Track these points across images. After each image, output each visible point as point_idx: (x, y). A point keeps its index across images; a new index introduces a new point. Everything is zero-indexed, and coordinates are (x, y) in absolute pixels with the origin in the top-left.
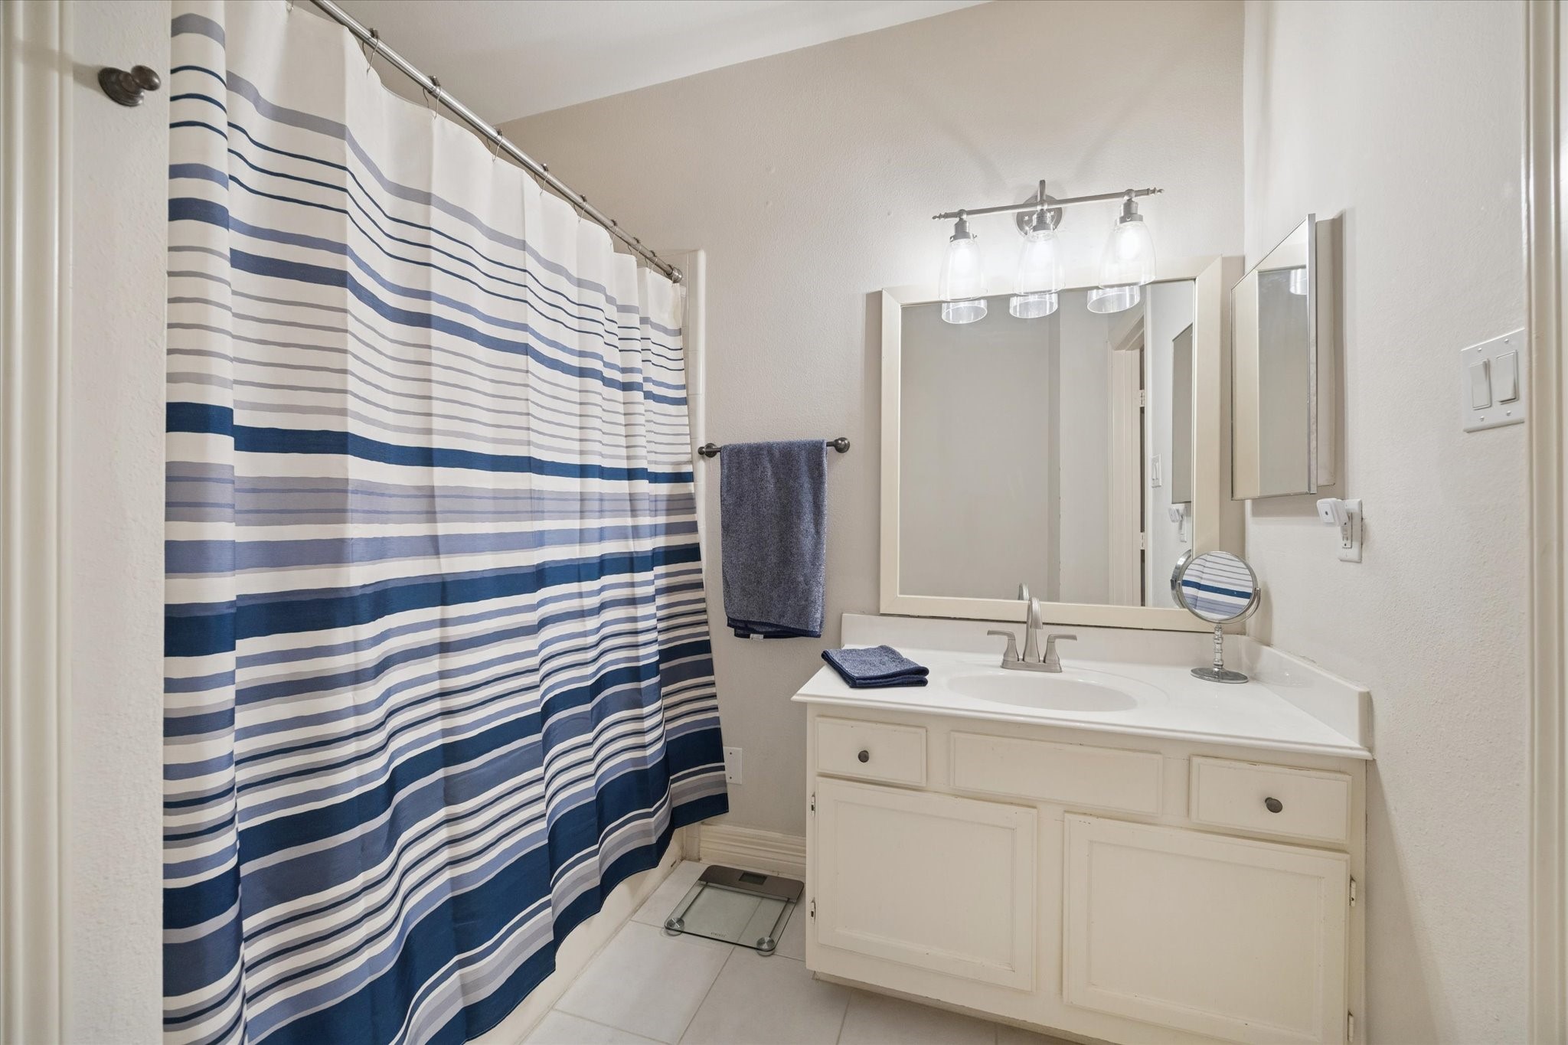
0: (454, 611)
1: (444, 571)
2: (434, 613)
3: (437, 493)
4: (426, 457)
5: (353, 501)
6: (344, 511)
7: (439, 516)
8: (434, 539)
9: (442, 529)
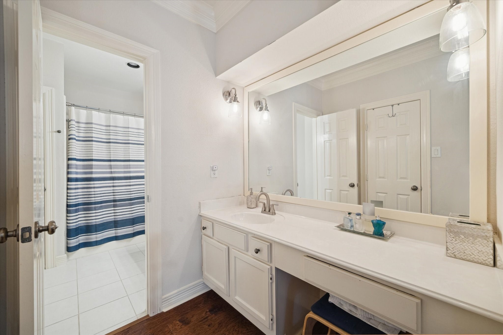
0: (115, 181)
1: (113, 176)
2: (112, 181)
3: (112, 165)
4: (110, 161)
5: (93, 167)
6: (92, 168)
7: (112, 168)
8: (112, 172)
9: (113, 170)
